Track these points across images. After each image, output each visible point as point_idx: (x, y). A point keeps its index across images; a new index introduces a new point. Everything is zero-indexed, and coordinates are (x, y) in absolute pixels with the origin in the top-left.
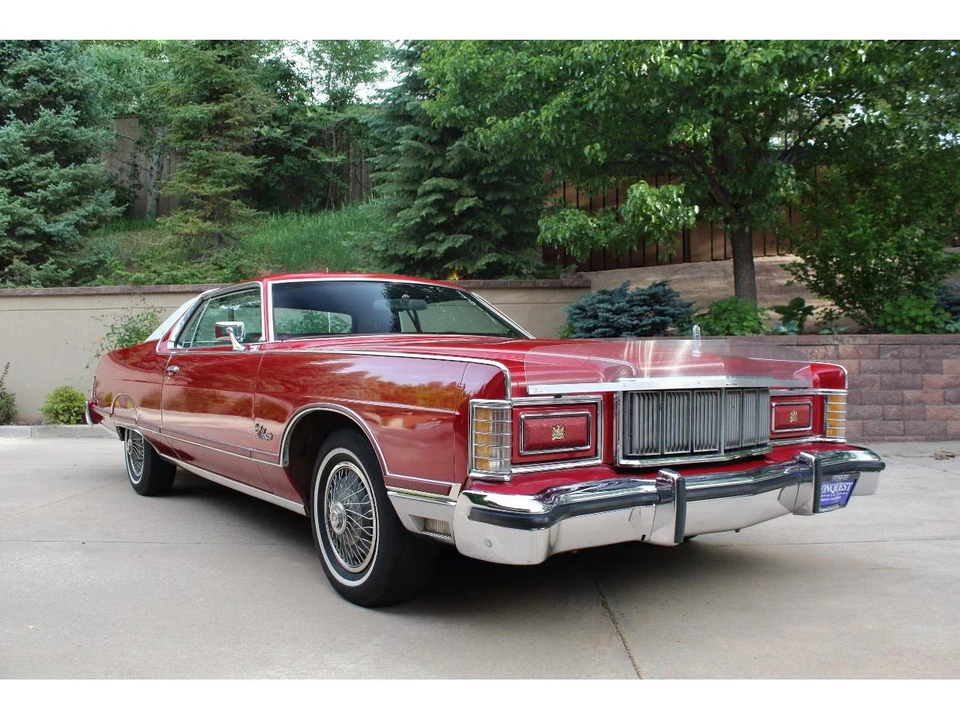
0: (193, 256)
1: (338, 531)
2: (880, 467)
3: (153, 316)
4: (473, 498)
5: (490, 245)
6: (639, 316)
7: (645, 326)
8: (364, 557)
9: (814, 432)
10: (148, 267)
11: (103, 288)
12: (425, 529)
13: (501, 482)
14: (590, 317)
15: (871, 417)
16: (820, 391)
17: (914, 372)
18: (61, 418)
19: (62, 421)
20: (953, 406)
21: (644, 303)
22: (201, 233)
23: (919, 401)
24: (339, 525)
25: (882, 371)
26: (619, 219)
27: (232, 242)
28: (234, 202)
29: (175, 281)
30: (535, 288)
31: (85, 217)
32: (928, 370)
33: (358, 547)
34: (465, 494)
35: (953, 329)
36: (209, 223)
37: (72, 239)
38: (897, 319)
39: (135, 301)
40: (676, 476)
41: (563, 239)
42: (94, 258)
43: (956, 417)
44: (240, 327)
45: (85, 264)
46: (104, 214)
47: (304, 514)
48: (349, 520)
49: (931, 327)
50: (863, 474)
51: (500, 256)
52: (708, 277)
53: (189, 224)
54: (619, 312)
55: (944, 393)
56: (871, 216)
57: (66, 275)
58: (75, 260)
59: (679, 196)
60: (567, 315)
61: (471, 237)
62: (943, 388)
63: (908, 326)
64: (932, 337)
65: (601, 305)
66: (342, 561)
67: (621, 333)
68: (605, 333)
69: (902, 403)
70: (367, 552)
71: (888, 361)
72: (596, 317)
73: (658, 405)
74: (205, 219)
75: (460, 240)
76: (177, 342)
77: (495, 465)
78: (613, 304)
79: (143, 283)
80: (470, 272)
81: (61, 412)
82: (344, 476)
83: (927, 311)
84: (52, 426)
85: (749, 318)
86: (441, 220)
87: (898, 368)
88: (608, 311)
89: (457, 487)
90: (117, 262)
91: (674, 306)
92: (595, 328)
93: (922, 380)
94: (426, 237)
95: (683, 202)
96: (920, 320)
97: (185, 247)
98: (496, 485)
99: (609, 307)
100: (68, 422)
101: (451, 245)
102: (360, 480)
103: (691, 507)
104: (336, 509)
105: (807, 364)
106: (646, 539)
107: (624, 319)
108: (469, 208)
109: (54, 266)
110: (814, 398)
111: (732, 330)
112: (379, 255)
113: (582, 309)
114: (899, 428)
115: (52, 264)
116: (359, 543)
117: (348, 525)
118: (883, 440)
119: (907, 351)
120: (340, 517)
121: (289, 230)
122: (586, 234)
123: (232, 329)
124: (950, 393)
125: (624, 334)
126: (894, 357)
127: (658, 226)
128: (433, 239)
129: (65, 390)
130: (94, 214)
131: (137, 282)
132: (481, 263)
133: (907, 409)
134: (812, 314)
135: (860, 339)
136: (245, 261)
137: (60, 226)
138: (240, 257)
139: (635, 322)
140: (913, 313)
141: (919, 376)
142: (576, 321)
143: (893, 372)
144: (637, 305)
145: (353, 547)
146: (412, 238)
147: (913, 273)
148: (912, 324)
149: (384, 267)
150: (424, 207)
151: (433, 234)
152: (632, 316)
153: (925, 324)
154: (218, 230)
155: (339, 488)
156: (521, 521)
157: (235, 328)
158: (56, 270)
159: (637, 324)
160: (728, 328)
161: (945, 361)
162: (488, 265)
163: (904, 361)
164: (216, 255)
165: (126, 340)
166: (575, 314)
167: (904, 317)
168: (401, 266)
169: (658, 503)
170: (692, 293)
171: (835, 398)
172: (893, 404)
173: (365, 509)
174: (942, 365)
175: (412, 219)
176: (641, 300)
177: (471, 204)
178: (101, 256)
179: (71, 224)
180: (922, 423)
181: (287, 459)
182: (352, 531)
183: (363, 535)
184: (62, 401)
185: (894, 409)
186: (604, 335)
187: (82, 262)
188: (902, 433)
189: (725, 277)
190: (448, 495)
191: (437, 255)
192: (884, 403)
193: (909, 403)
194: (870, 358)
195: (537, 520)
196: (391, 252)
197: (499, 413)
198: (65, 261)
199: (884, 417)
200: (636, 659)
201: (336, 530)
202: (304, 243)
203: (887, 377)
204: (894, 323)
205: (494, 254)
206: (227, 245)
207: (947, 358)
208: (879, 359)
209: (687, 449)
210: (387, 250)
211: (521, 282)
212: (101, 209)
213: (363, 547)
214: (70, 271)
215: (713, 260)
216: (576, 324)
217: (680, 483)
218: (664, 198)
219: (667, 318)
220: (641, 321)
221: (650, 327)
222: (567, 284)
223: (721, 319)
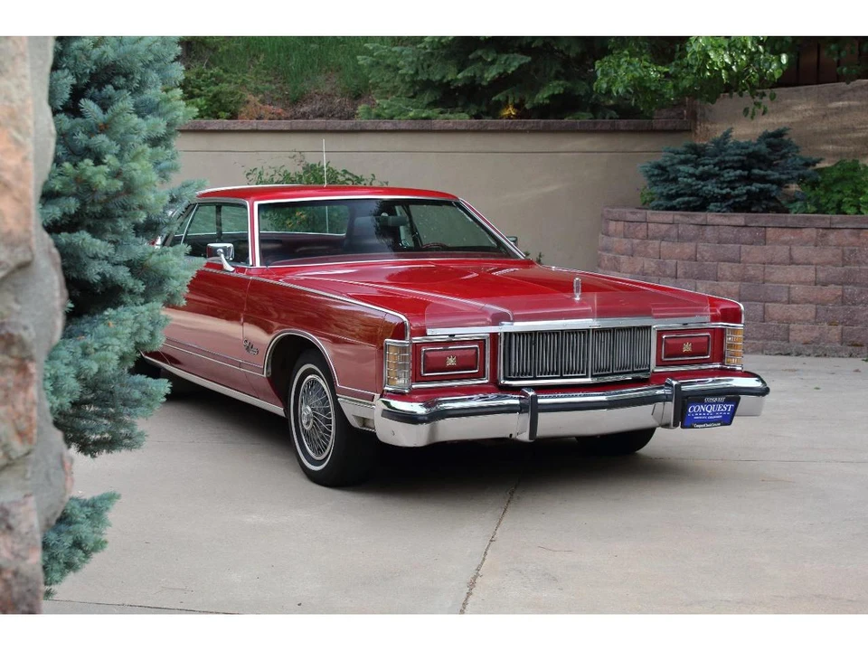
1: (307, 428)
2: (764, 392)
4: (387, 404)
5: (558, 68)
6: (731, 184)
7: (738, 196)
8: (326, 448)
9: (712, 360)
12: (364, 425)
13: (403, 394)
14: (670, 181)
16: (720, 324)
21: (739, 166)
24: (308, 423)
30: (614, 131)
33: (321, 440)
34: (383, 401)
40: (531, 393)
44: (229, 248)
47: (284, 415)
48: (315, 419)
50: (745, 398)
51: (569, 84)
54: (704, 177)
60: (644, 176)
61: (529, 59)
65: (682, 168)
66: (310, 452)
67: (709, 204)
68: (689, 202)
70: (328, 443)
72: (676, 180)
75: (516, 61)
77: (402, 382)
78: (696, 166)
80: (529, 107)
82: (312, 386)
88: (692, 175)
89: (377, 396)
92: (677, 195)
94: (471, 57)
98: (399, 395)
99: (691, 170)
101: (502, 71)
102: (323, 389)
103: (541, 416)
104: (306, 410)
106: (513, 437)
107: (710, 187)
110: (713, 331)
111: (844, 207)
112: (407, 79)
113: (661, 168)
116: (322, 437)
117: (314, 424)
120: (308, 416)
122: (649, 87)
123: (222, 251)
125: (712, 206)
128: (480, 58)
132: (542, 96)
136: (225, 87)
138: (218, 80)
139: (724, 192)
142: (654, 184)
144: (731, 167)
145: (318, 440)
146: (447, 58)
151: (479, 53)
152: (722, 183)
155: (309, 394)
156: (411, 418)
157: (224, 249)
159: (728, 194)
160: (840, 204)
162: (552, 97)
166: (653, 175)
168: (437, 95)
169: (520, 412)
170: (854, 130)
171: (735, 331)
173: (326, 411)
176: (733, 161)
181: (270, 370)
182: (317, 428)
183: (325, 431)
186: (688, 207)
190: (373, 401)
191: (484, 83)
195: (420, 418)
196: (422, 77)
197: (404, 349)
201: (305, 426)
205: (561, 81)
206: (200, 58)
209: (557, 373)
210: (417, 73)
211: (595, 124)
213: (324, 440)
216: (655, 189)
217: (534, 398)
219: (768, 186)
220: (733, 189)
221: (745, 198)
222: (658, 126)
223: (832, 192)
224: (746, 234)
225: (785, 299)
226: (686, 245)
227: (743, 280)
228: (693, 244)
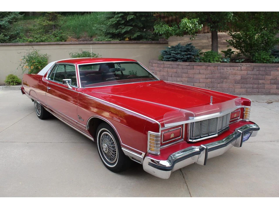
0: (47, 32)
2: (258, 129)
3: (36, 52)
5: (138, 29)
6: (183, 55)
7: (185, 58)
9: (241, 118)
10: (33, 36)
11: (20, 43)
12: (133, 159)
13: (157, 155)
14: (168, 54)
15: (249, 88)
16: (243, 106)
17: (263, 75)
18: (11, 84)
19: (11, 85)
20: (273, 85)
21: (185, 51)
22: (49, 25)
23: (263, 84)
24: (106, 151)
25: (254, 75)
26: (179, 28)
27: (59, 27)
28: (59, 15)
29: (42, 41)
30: (152, 43)
31: (11, 19)
32: (267, 75)
35: (275, 61)
36: (51, 22)
37: (8, 26)
38: (259, 58)
39: (30, 47)
40: (205, 147)
41: (162, 33)
42: (16, 32)
43: (273, 88)
44: (70, 81)
45: (13, 34)
46: (17, 18)
47: (94, 141)
48: (109, 149)
50: (254, 131)
51: (141, 33)
52: (203, 39)
53: (45, 22)
54: (177, 54)
55: (271, 81)
56: (254, 27)
57: (8, 38)
58: (9, 33)
59: (197, 22)
60: (161, 53)
61: (132, 27)
62: (270, 80)
63: (262, 61)
64: (269, 64)
65: (172, 52)
67: (178, 60)
68: (173, 59)
69: (258, 84)
70: (115, 159)
71: (255, 72)
72: (170, 54)
73: (201, 124)
74: (50, 20)
75: (129, 28)
79: (32, 42)
80: (132, 38)
81: (11, 82)
83: (269, 56)
84: (8, 86)
85: (216, 57)
86: (123, 22)
87: (258, 74)
88: (174, 53)
89: (144, 154)
90: (23, 35)
91: (193, 52)
92: (170, 58)
93: (265, 77)
94: (119, 27)
95: (198, 24)
96: (266, 59)
97: (44, 29)
99: (175, 52)
100: (13, 85)
101: (126, 30)
102: (112, 139)
103: (209, 153)
104: (105, 146)
105: (240, 97)
106: (196, 163)
107: (179, 56)
108: (132, 19)
109: (3, 36)
110: (241, 109)
111: (211, 61)
112: (104, 32)
113: (166, 52)
114: (257, 91)
115: (3, 35)
117: (108, 151)
118: (252, 94)
119: (261, 69)
120: (106, 148)
121: (75, 21)
122: (169, 32)
124: (272, 81)
125: (179, 60)
126: (257, 70)
127: (190, 30)
128: (121, 27)
129: (11, 75)
130: (14, 18)
131: (30, 42)
132: (135, 36)
133: (260, 85)
135: (248, 65)
136: (63, 34)
137: (3, 22)
138: (62, 33)
139: (182, 57)
140: (264, 57)
141: (264, 76)
142: (164, 55)
143: (257, 75)
144: (183, 52)
145: (110, 156)
146: (113, 27)
147: (265, 44)
148: (263, 60)
149: (105, 36)
150: (118, 17)
151: (121, 26)
152: (181, 55)
153: (267, 60)
154: (54, 24)
155: (105, 139)
157: (68, 81)
158: (4, 37)
159: (183, 58)
160: (210, 60)
161: (272, 72)
162: (137, 36)
163: (260, 72)
164: (54, 32)
165: (29, 60)
166: (164, 53)
167: (261, 58)
168: (111, 36)
169: (200, 154)
171: (247, 109)
172: (256, 84)
173: (113, 147)
174: (271, 73)
175: (114, 21)
176: (184, 50)
177: (132, 17)
178: (18, 32)
179: (7, 21)
180: (263, 90)
181: (89, 127)
182: (110, 152)
184: (11, 79)
185: (256, 86)
186: (173, 61)
187: (12, 33)
188: (257, 92)
189: (208, 39)
190: (141, 155)
191: (122, 33)
192: (254, 84)
193: (260, 84)
194: (250, 71)
197: (157, 137)
198: (6, 33)
199: (253, 88)
202: (80, 25)
203: (255, 76)
204: (258, 60)
205: (139, 33)
206: (57, 29)
207: (273, 71)
208: (253, 71)
209: (207, 134)
210: (107, 31)
212: (16, 16)
214: (9, 37)
215: (204, 33)
216: (164, 56)
218: (192, 23)
219: (191, 56)
220: (184, 56)
221: (186, 59)
223: (207, 57)
224: (189, 67)
225: (198, 82)
226: (174, 69)
227: (188, 78)
228: (176, 69)
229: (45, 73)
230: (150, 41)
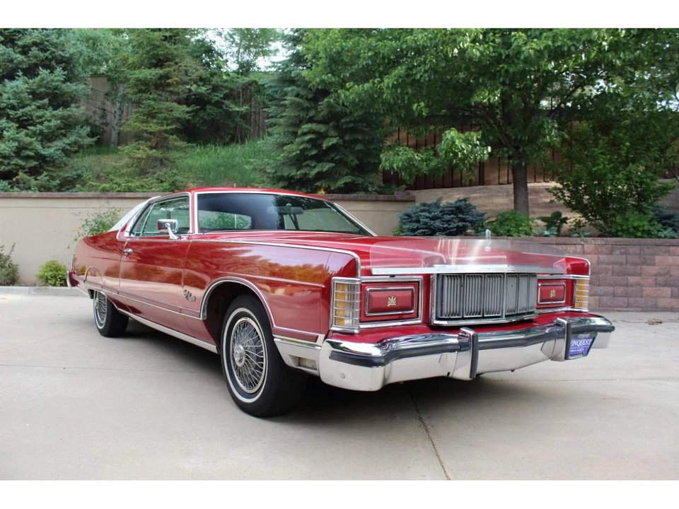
0: (143, 173)
1: (239, 365)
2: (611, 329)
3: (114, 213)
4: (333, 344)
5: (347, 170)
6: (448, 222)
7: (452, 228)
8: (257, 383)
9: (566, 304)
10: (112, 180)
11: (80, 194)
12: (299, 365)
13: (352, 334)
14: (414, 221)
15: (606, 294)
16: (572, 276)
17: (635, 264)
18: (50, 282)
19: (51, 284)
20: (662, 288)
21: (452, 212)
22: (149, 157)
23: (639, 284)
24: (240, 361)
25: (614, 263)
26: (436, 154)
27: (170, 164)
28: (172, 137)
29: (130, 190)
30: (377, 201)
31: (69, 145)
32: (644, 263)
33: (252, 376)
34: (328, 342)
35: (663, 236)
36: (154, 151)
37: (60, 159)
38: (624, 227)
39: (103, 203)
40: (471, 332)
41: (397, 167)
42: (74, 173)
43: (664, 295)
44: (175, 223)
45: (68, 177)
46: (82, 143)
47: (216, 352)
48: (247, 357)
49: (648, 234)
50: (600, 334)
51: (353, 178)
52: (495, 196)
53: (141, 151)
54: (434, 218)
55: (656, 279)
56: (608, 157)
57: (56, 184)
58: (61, 174)
59: (478, 139)
60: (399, 220)
61: (334, 164)
62: (655, 275)
63: (633, 233)
64: (649, 240)
65: (422, 214)
66: (241, 385)
67: (435, 233)
68: (425, 232)
69: (627, 285)
70: (259, 379)
71: (617, 256)
72: (418, 221)
73: (461, 283)
74: (151, 148)
75: (326, 167)
76: (131, 232)
77: (349, 322)
78: (430, 213)
79: (108, 191)
80: (332, 188)
81: (49, 278)
82: (244, 327)
83: (646, 223)
84: (43, 287)
85: (523, 224)
86: (314, 152)
87: (624, 261)
88: (427, 217)
89: (321, 337)
90: (90, 176)
91: (472, 216)
92: (418, 229)
93: (641, 269)
94: (303, 164)
95: (480, 144)
96: (641, 229)
97: (137, 167)
98: (349, 336)
99: (428, 215)
100: (55, 285)
101: (319, 171)
102: (255, 330)
103: (482, 354)
104: (239, 349)
105: (563, 258)
106: (450, 375)
107: (438, 223)
108: (333, 145)
109: (47, 178)
110: (567, 281)
111: (512, 233)
112: (271, 176)
113: (409, 216)
114: (624, 303)
115: (46, 176)
116: (254, 373)
117: (246, 361)
118: (613, 311)
119: (631, 250)
120: (241, 355)
121: (209, 157)
122: (413, 164)
123: (169, 225)
124: (660, 279)
125: (437, 234)
126: (622, 253)
127: (462, 160)
128: (308, 165)
129: (53, 263)
130: (75, 143)
131: (104, 190)
132: (340, 183)
133: (630, 289)
134: (566, 223)
135: (600, 241)
136: (178, 178)
137: (52, 150)
138: (176, 174)
139: (445, 226)
140: (636, 224)
141: (639, 267)
142: (404, 224)
143: (621, 264)
144: (447, 214)
145: (250, 376)
146: (293, 165)
147: (637, 196)
148: (635, 231)
149: (274, 184)
150: (302, 143)
151: (308, 162)
152: (443, 221)
153: (643, 231)
154: (160, 156)
155: (241, 335)
156: (366, 361)
157: (171, 223)
158: (48, 180)
159: (447, 227)
160: (509, 231)
161: (656, 257)
162: (346, 184)
163: (629, 257)
164: (158, 173)
165: (95, 230)
166: (404, 219)
167: (630, 226)
168: (285, 183)
169: (459, 350)
170: (484, 206)
171: (582, 281)
172: (621, 285)
173: (258, 350)
174: (654, 260)
175: (293, 152)
176: (449, 211)
177: (334, 142)
178: (79, 172)
179: (59, 149)
180: (638, 299)
181: (205, 314)
182: (249, 365)
183: (256, 368)
184: (51, 271)
185: (620, 290)
186: (424, 234)
187: (66, 175)
188: (626, 306)
189: (507, 196)
190: (316, 341)
191: (311, 177)
192: (615, 284)
193: (632, 286)
194: (605, 254)
195: (376, 361)
196: (279, 174)
197: (352, 287)
198: (55, 175)
199: (614, 295)
200: (441, 457)
202: (219, 166)
203: (617, 267)
204: (623, 230)
205: (350, 177)
206: (166, 166)
207: (658, 255)
208: (611, 254)
209: (479, 314)
210: (276, 172)
211: (368, 197)
212: (80, 139)
213: (257, 377)
214: (58, 181)
215: (500, 184)
216: (405, 226)
217: (474, 338)
218: (467, 141)
219: (467, 223)
220: (449, 225)
221: (455, 229)
222: (399, 198)
223: (504, 225)
229: (123, 225)
230: (373, 196)
